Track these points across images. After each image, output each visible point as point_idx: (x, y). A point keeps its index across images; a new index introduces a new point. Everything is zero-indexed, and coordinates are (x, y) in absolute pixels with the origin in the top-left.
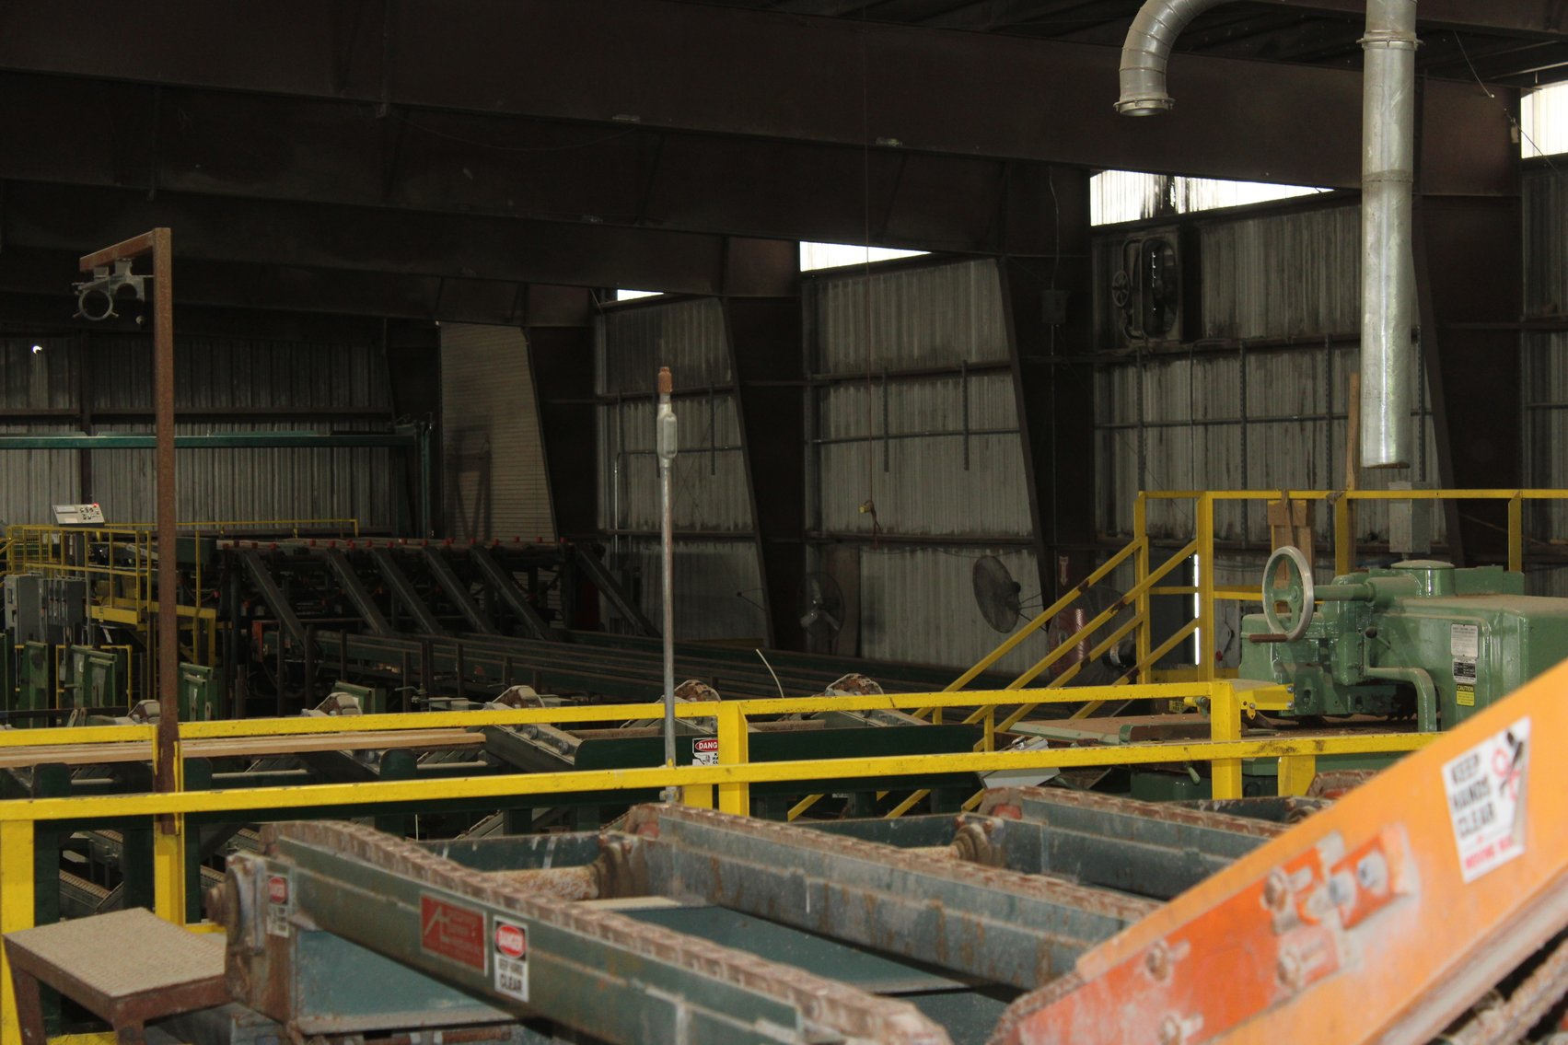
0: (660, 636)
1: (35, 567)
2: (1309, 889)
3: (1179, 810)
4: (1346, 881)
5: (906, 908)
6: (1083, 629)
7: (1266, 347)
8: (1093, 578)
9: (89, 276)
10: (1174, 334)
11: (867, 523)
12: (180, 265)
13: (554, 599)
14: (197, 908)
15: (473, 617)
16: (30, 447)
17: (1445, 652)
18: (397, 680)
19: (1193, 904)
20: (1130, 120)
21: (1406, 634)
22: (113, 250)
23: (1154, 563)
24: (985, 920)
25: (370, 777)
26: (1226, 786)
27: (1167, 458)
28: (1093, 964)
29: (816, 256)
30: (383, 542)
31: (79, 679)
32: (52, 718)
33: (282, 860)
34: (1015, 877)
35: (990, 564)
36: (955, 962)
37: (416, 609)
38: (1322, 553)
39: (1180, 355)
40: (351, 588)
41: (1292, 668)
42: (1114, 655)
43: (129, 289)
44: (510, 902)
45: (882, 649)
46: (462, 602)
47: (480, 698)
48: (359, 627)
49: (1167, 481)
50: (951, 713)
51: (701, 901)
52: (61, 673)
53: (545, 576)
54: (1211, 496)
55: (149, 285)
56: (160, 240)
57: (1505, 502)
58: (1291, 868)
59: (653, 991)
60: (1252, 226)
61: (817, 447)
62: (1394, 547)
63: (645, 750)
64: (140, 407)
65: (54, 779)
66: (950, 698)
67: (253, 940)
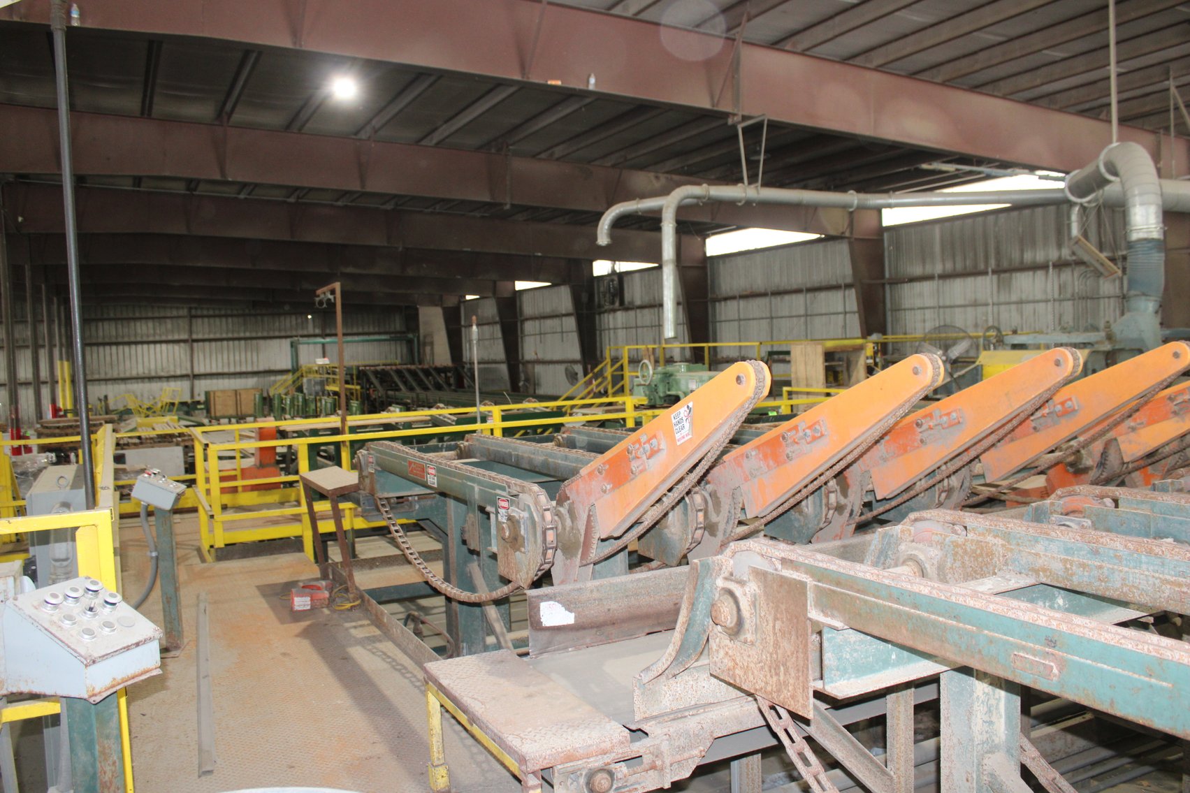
0: (475, 389)
1: (311, 376)
2: (638, 449)
3: (613, 431)
4: (647, 446)
5: (539, 459)
6: (594, 383)
7: (642, 307)
8: (596, 370)
9: (318, 296)
10: (617, 304)
11: (535, 357)
12: (343, 293)
13: (452, 381)
14: (354, 467)
15: (430, 386)
16: (308, 344)
17: (687, 387)
18: (409, 404)
19: (609, 454)
20: (601, 247)
21: (677, 382)
22: (325, 289)
23: (612, 366)
24: (560, 462)
25: (399, 429)
26: (630, 424)
27: (616, 338)
28: (583, 472)
29: (520, 285)
30: (405, 366)
31: (323, 406)
32: (317, 416)
33: (372, 452)
34: (567, 450)
35: (570, 368)
36: (552, 473)
37: (414, 384)
38: (657, 361)
39: (619, 310)
40: (396, 379)
41: (647, 393)
42: (602, 391)
43: (329, 300)
44: (431, 461)
45: (540, 392)
46: (427, 382)
47: (430, 407)
48: (399, 390)
49: (616, 344)
50: (560, 408)
51: (485, 459)
52: (319, 404)
53: (449, 374)
54: (627, 347)
55: (335, 298)
56: (337, 286)
57: (703, 348)
58: (634, 444)
59: (469, 483)
60: (637, 275)
61: (522, 338)
62: (675, 360)
63: (473, 420)
64: (333, 332)
65: (314, 432)
66: (559, 403)
67: (365, 473)
